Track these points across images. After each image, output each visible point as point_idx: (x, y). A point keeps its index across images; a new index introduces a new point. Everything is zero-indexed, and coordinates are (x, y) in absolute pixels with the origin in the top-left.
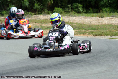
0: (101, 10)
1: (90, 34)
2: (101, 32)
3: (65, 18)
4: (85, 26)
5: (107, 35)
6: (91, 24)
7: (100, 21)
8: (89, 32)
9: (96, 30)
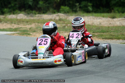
0: (113, 9)
1: (99, 37)
4: (94, 27)
5: (119, 39)
6: (101, 25)
7: (111, 23)
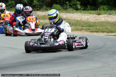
0: (99, 7)
1: (87, 31)
2: (97, 29)
3: (63, 15)
4: (82, 23)
5: (103, 32)
6: (89, 21)
7: (97, 19)
8: (86, 29)
9: (93, 27)
